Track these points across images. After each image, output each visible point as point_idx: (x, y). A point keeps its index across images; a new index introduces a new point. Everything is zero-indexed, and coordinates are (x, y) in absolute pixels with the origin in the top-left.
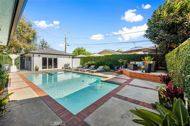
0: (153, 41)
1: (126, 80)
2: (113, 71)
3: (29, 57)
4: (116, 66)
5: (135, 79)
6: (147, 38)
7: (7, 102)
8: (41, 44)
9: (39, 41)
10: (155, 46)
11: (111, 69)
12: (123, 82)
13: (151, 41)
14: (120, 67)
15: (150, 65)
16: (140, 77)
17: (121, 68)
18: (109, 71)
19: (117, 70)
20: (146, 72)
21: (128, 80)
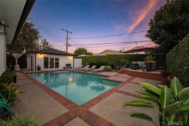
0: (155, 41)
1: (128, 79)
2: (115, 70)
3: (32, 56)
4: (118, 66)
5: (136, 78)
6: (149, 38)
7: (17, 92)
8: (42, 45)
9: (41, 41)
10: (157, 46)
11: (112, 69)
12: (125, 81)
13: (152, 41)
14: (121, 67)
15: (151, 64)
16: (141, 76)
17: (123, 68)
18: (111, 70)
19: (118, 70)
20: (147, 71)
21: (129, 79)
